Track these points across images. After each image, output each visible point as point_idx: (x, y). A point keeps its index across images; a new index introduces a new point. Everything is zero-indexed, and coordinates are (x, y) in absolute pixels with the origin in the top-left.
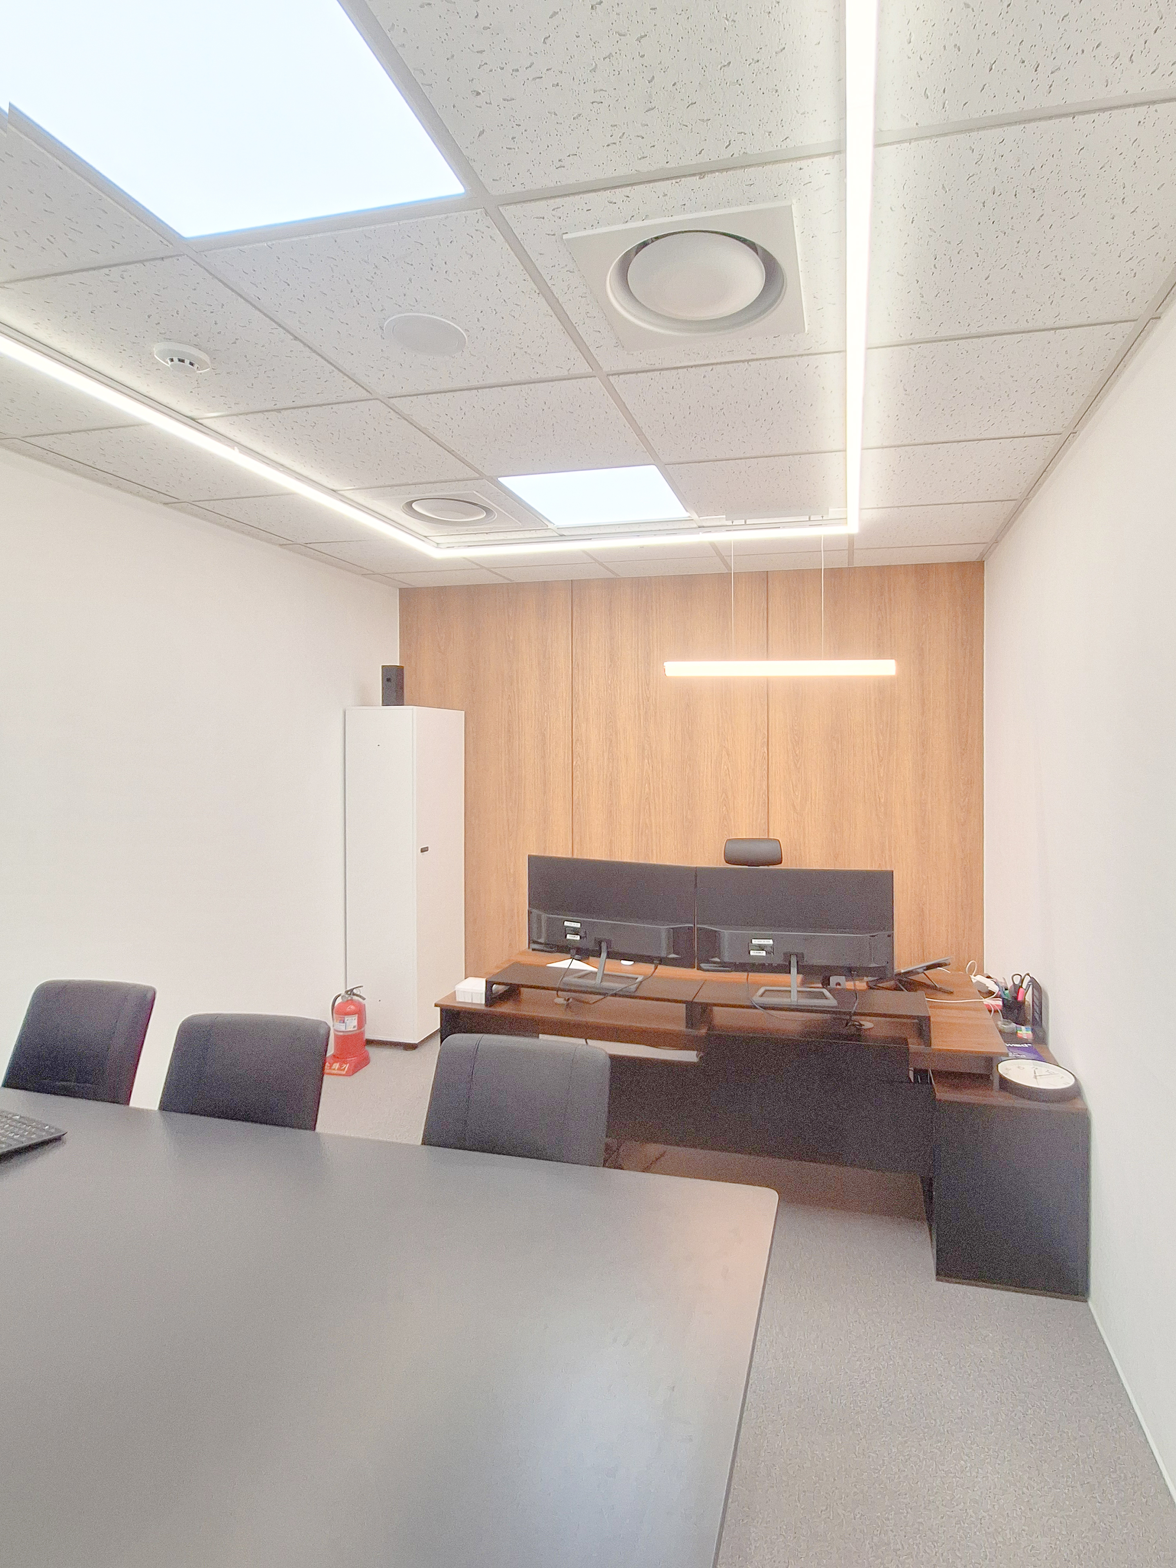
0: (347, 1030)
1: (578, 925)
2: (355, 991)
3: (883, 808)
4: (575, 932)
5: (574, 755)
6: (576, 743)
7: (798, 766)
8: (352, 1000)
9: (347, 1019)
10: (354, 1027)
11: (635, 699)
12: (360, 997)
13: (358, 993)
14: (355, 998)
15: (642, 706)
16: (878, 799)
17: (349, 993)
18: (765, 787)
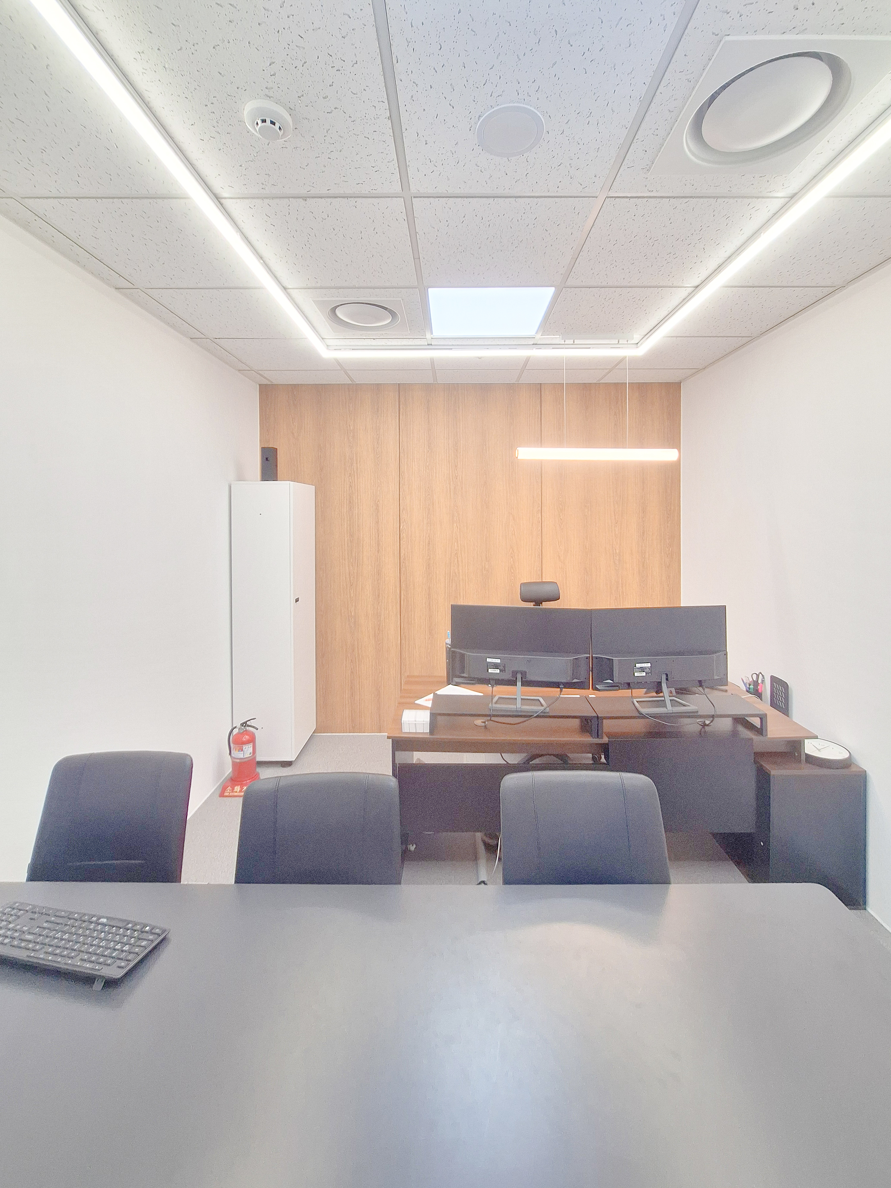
0: (244, 757)
1: (498, 661)
2: (248, 723)
3: (617, 557)
4: (496, 666)
5: (401, 521)
6: (402, 511)
7: (562, 527)
8: (246, 731)
9: (245, 747)
10: (250, 754)
11: (447, 477)
12: (253, 727)
13: (250, 724)
14: (248, 728)
15: (452, 483)
16: (615, 551)
17: (244, 725)
18: (539, 543)
